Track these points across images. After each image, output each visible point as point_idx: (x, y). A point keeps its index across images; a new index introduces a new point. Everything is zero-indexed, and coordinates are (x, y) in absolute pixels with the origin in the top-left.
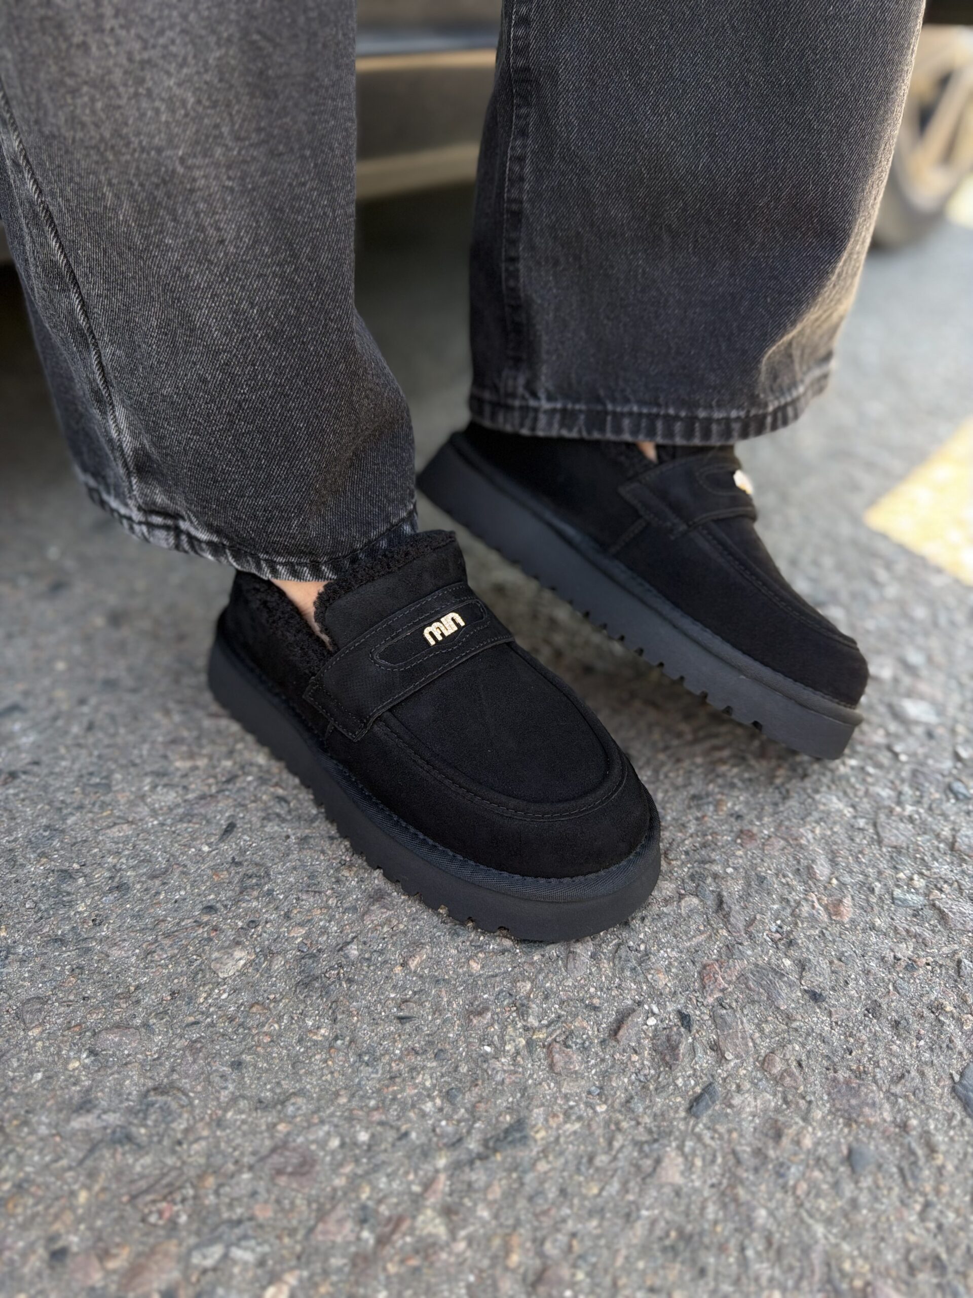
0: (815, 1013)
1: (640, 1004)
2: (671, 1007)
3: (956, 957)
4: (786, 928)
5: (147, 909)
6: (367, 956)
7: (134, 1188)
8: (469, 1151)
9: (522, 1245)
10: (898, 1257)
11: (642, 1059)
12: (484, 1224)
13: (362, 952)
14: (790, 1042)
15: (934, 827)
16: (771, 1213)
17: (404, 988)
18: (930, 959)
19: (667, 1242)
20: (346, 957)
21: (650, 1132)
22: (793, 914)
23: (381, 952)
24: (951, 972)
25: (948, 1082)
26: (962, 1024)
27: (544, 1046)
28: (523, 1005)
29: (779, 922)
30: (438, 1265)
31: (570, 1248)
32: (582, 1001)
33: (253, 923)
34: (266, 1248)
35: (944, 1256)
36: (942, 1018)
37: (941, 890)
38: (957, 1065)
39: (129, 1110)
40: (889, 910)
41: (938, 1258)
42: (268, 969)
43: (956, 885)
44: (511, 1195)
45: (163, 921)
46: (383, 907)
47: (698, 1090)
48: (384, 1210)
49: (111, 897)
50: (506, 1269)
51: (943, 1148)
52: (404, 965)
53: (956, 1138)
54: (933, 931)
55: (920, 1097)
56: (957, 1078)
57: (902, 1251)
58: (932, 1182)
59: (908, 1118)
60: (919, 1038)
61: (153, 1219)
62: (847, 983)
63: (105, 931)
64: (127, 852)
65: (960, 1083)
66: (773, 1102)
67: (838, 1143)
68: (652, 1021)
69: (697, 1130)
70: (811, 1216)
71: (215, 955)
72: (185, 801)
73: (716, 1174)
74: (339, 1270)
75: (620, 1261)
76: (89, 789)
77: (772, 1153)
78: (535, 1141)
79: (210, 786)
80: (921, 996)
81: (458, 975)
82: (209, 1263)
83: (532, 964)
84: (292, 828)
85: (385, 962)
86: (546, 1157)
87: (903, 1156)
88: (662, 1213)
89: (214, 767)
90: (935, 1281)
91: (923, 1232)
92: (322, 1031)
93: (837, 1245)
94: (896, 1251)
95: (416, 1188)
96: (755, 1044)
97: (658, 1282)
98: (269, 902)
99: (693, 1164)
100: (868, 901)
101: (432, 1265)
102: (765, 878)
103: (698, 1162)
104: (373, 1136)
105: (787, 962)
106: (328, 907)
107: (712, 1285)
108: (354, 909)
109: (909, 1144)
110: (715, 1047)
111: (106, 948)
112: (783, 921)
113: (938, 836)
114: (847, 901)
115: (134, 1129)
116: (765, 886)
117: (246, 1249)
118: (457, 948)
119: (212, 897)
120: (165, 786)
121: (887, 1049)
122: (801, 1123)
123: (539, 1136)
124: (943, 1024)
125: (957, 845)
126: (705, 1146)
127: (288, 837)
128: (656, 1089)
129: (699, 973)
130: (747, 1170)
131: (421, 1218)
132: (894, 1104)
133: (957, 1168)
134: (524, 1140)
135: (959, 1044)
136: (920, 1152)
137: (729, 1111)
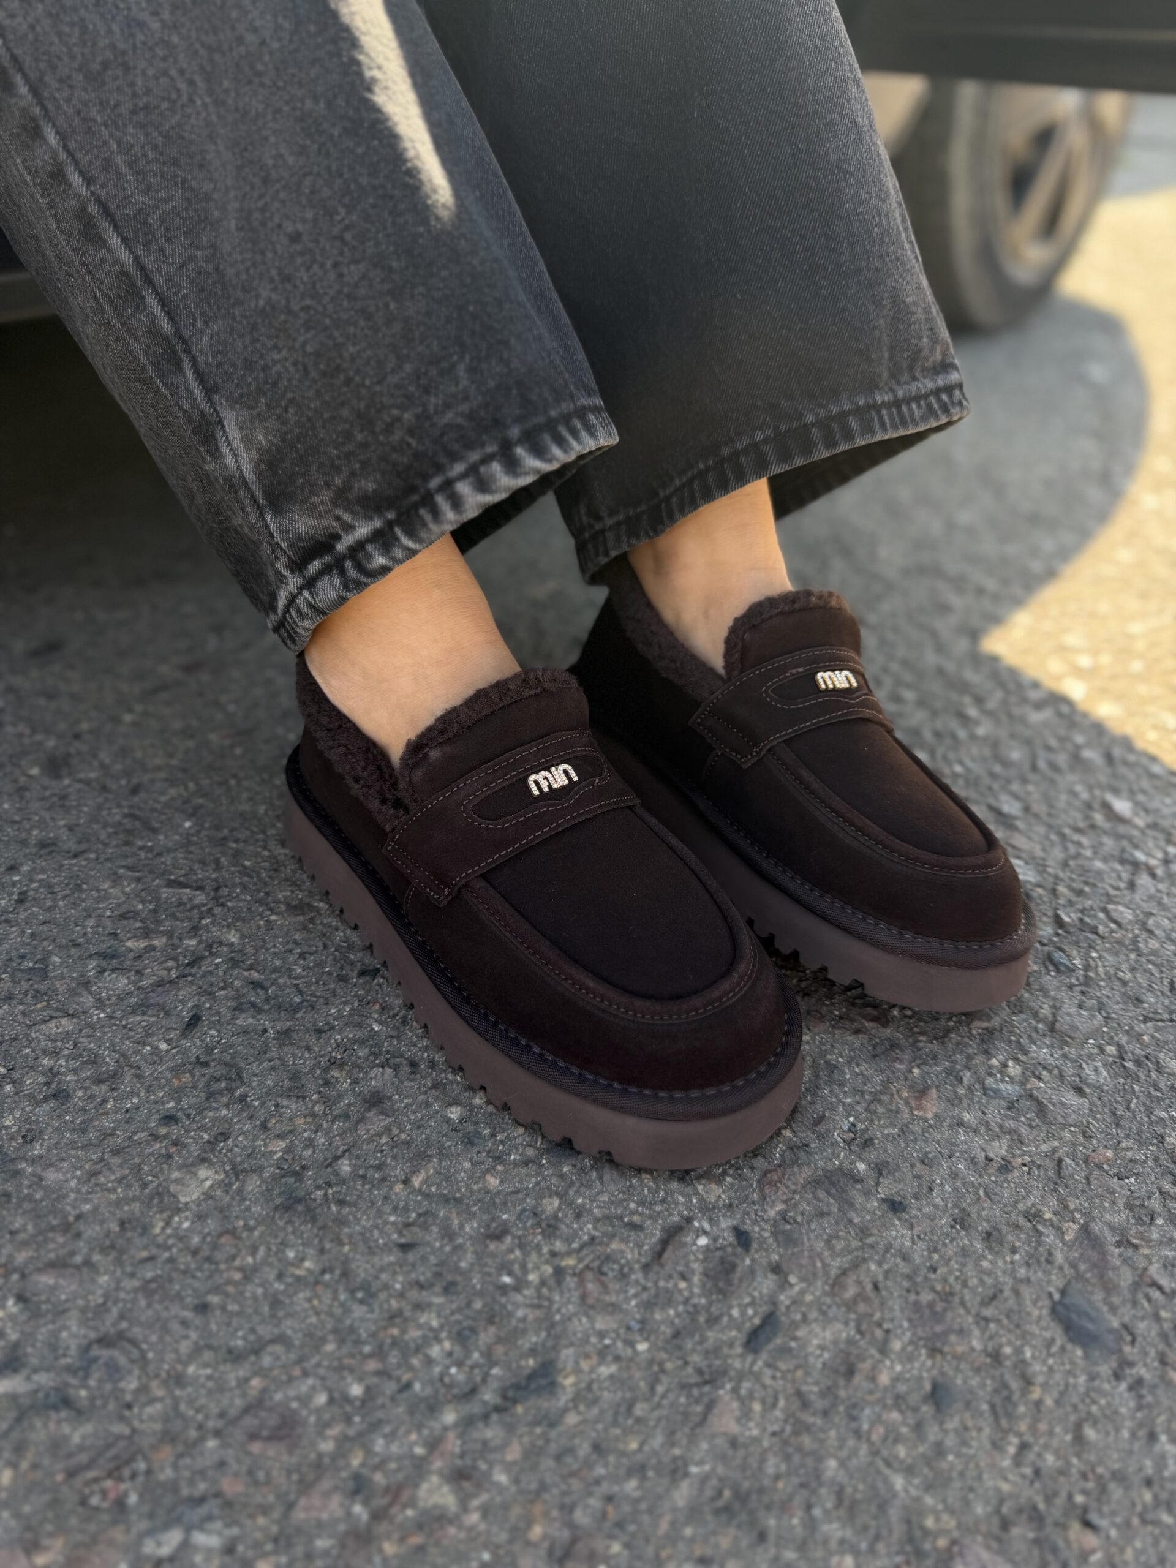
0: (894, 1225)
1: (689, 1220)
2: (725, 1223)
3: (1057, 1155)
4: (860, 1126)
5: (91, 1120)
6: (361, 1172)
7: (73, 1462)
8: (485, 1403)
9: (546, 1514)
10: (989, 1509)
11: (690, 1287)
12: (501, 1489)
13: (355, 1168)
14: (865, 1260)
15: (1032, 1004)
16: (842, 1464)
17: (406, 1209)
18: (1027, 1159)
19: (720, 1503)
20: (337, 1174)
21: (700, 1372)
22: (867, 1110)
23: (379, 1167)
24: (1051, 1173)
25: (1046, 1302)
26: (1063, 1233)
27: (574, 1274)
28: (549, 1226)
29: (851, 1119)
30: (445, 1542)
31: (604, 1515)
32: (621, 1218)
33: (224, 1136)
34: (235, 1531)
35: (1042, 1506)
36: (1040, 1228)
37: (1040, 1079)
38: (1057, 1281)
39: (69, 1369)
40: (979, 1102)
41: (1035, 1508)
42: (240, 1191)
43: (1056, 1072)
44: (532, 1454)
45: (112, 1135)
46: (382, 1113)
47: (757, 1321)
48: (379, 1478)
49: (46, 1107)
50: (528, 1543)
51: (1040, 1379)
52: (406, 1182)
53: (1056, 1368)
54: (1030, 1126)
55: (1016, 1320)
56: (1057, 1297)
57: (994, 1502)
58: (1028, 1420)
59: (1001, 1346)
60: (1014, 1251)
61: (95, 1501)
62: (931, 1189)
63: (37, 1150)
64: (66, 1052)
65: (1060, 1302)
66: (846, 1332)
67: (920, 1379)
68: (703, 1241)
69: (756, 1368)
70: (888, 1464)
71: (176, 1175)
72: (139, 988)
73: (777, 1419)
74: (326, 1553)
75: (664, 1526)
76: (20, 975)
77: (842, 1393)
78: (564, 1388)
79: (169, 970)
80: (1017, 1202)
81: (472, 1192)
82: (165, 1551)
83: (562, 1176)
84: (270, 1020)
85: (384, 1179)
86: (576, 1407)
87: (996, 1391)
88: (713, 1469)
89: (174, 947)
90: (1031, 1535)
91: (1018, 1479)
92: (307, 1264)
93: (918, 1499)
94: (987, 1502)
95: (419, 1450)
96: (824, 1265)
97: (709, 1552)
98: (242, 1110)
99: (750, 1410)
100: (955, 1092)
101: (437, 1544)
102: (835, 1067)
103: (757, 1407)
104: (368, 1390)
105: (862, 1166)
106: (314, 1115)
107: (773, 1551)
108: (346, 1116)
109: (1002, 1375)
110: (776, 1269)
111: (39, 1170)
112: (856, 1118)
113: (1036, 1015)
114: (933, 1093)
115: (72, 1392)
116: (836, 1075)
117: (209, 1532)
118: (471, 1160)
119: (171, 1105)
120: (114, 970)
121: (977, 1264)
122: (877, 1356)
123: (569, 1381)
124: (1041, 1234)
125: (1058, 1025)
126: (764, 1387)
127: (265, 1031)
128: (707, 1321)
129: (759, 1181)
130: (814, 1414)
131: (424, 1487)
132: (983, 1331)
133: (1058, 1403)
134: (552, 1387)
135: (1059, 1257)
136: (1015, 1385)
137: (793, 1344)
